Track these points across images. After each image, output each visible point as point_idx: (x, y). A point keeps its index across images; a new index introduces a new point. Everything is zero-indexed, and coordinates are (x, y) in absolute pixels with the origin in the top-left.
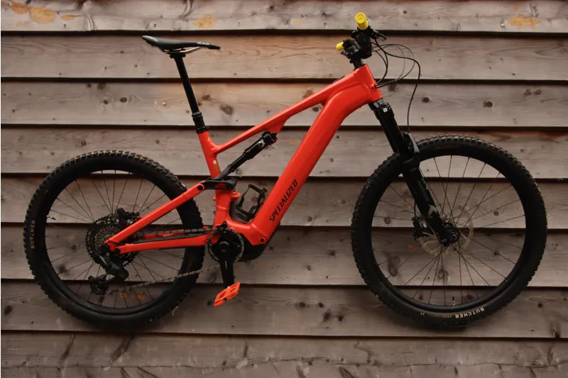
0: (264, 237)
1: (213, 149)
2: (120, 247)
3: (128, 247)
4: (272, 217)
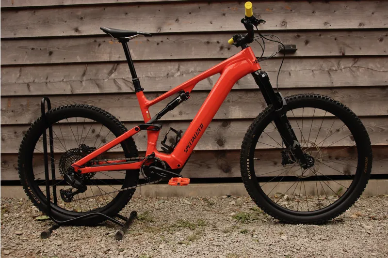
0: (180, 163)
1: (146, 103)
2: (81, 169)
3: (87, 169)
4: (186, 150)
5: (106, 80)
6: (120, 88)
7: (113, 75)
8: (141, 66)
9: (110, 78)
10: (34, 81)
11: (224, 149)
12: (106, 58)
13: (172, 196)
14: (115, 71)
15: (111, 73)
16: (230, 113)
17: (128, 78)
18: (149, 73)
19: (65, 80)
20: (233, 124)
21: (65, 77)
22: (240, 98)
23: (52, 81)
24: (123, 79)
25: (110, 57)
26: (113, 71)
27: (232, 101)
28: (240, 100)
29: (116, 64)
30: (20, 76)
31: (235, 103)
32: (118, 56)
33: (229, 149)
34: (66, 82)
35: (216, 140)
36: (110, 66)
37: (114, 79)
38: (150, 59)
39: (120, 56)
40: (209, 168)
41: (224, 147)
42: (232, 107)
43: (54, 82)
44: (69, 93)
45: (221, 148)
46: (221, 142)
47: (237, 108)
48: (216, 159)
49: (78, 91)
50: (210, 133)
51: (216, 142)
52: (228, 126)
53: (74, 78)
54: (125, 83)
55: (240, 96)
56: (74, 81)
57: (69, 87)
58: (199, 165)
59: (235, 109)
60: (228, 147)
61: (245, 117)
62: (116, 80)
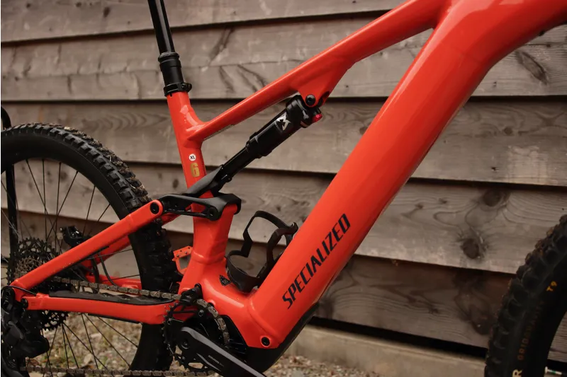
0: (271, 336)
1: (188, 130)
2: (28, 298)
3: (39, 301)
4: (288, 296)
5: (204, 70)
6: (230, 88)
7: (219, 58)
8: (282, 34)
9: (213, 63)
10: (78, 72)
11: (483, 267)
12: (205, 17)
13: (332, 362)
14: (225, 47)
15: (216, 52)
16: (510, 166)
17: (250, 63)
18: (298, 52)
19: (128, 69)
20: (514, 200)
21: (129, 62)
22: (548, 123)
23: (107, 71)
24: (239, 66)
25: (215, 14)
26: (221, 47)
27: (520, 133)
28: (544, 130)
29: (228, 31)
30: (59, 61)
31: (529, 138)
32: (232, 10)
33: (495, 269)
34: (131, 72)
35: (459, 240)
36: (215, 37)
37: (221, 67)
38: (302, 13)
39: (236, 10)
40: (434, 311)
41: (480, 261)
42: (517, 150)
43: (111, 74)
44: (134, 97)
45: (471, 265)
46: (472, 247)
47: (534, 154)
48: (455, 292)
49: (149, 93)
50: (446, 218)
51: (459, 244)
52: (500, 204)
53: (144, 65)
54: (243, 76)
55: (546, 116)
56: (144, 71)
57: (135, 85)
58: (406, 300)
59: (527, 155)
60: (495, 264)
61: (555, 183)
62: (225, 69)
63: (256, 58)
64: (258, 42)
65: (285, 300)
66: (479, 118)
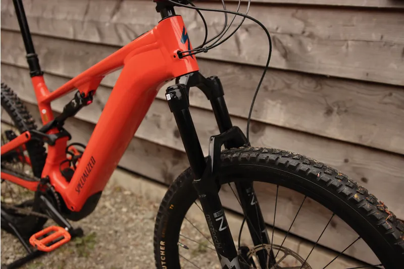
0: (73, 205)
5: (107, 25)
6: (120, 39)
7: (115, 19)
9: (112, 21)
10: (42, 16)
14: (118, 11)
15: (113, 14)
17: (131, 24)
19: (68, 18)
21: (68, 13)
22: (288, 86)
23: (57, 18)
24: (125, 25)
26: (116, 11)
27: (272, 91)
28: (286, 91)
30: (32, 7)
31: (274, 94)
34: (69, 21)
36: (114, 3)
37: (115, 24)
42: (270, 101)
43: (59, 21)
44: (71, 37)
47: (279, 105)
52: (259, 133)
54: (126, 32)
55: (288, 82)
56: (76, 21)
57: (72, 30)
59: (274, 106)
61: (287, 126)
62: (117, 26)
63: (134, 21)
64: (135, 10)
65: (76, 191)
66: (251, 78)
